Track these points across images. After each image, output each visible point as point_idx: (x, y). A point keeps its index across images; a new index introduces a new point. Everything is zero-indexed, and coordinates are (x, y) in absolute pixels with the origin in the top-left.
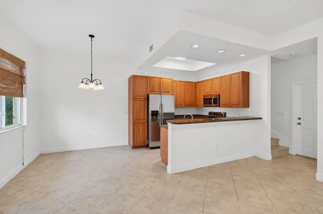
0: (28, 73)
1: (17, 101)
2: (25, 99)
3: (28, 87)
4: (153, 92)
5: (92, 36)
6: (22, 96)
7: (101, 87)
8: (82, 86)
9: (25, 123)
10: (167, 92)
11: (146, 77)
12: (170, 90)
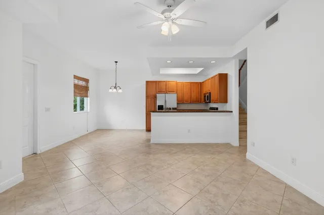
0: (91, 85)
1: (85, 99)
2: (89, 98)
3: (90, 92)
4: (160, 92)
5: (116, 62)
6: (87, 97)
7: (120, 91)
9: (89, 111)
10: (172, 92)
11: (156, 82)
12: (175, 90)
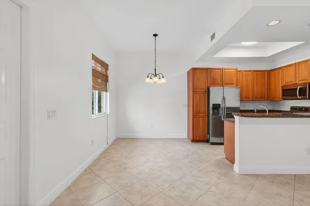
0: (111, 73)
2: (108, 93)
3: (111, 84)
5: (155, 35)
6: (106, 91)
7: (163, 81)
8: (148, 80)
9: (108, 112)
10: (230, 84)
11: (207, 69)
12: (235, 82)
